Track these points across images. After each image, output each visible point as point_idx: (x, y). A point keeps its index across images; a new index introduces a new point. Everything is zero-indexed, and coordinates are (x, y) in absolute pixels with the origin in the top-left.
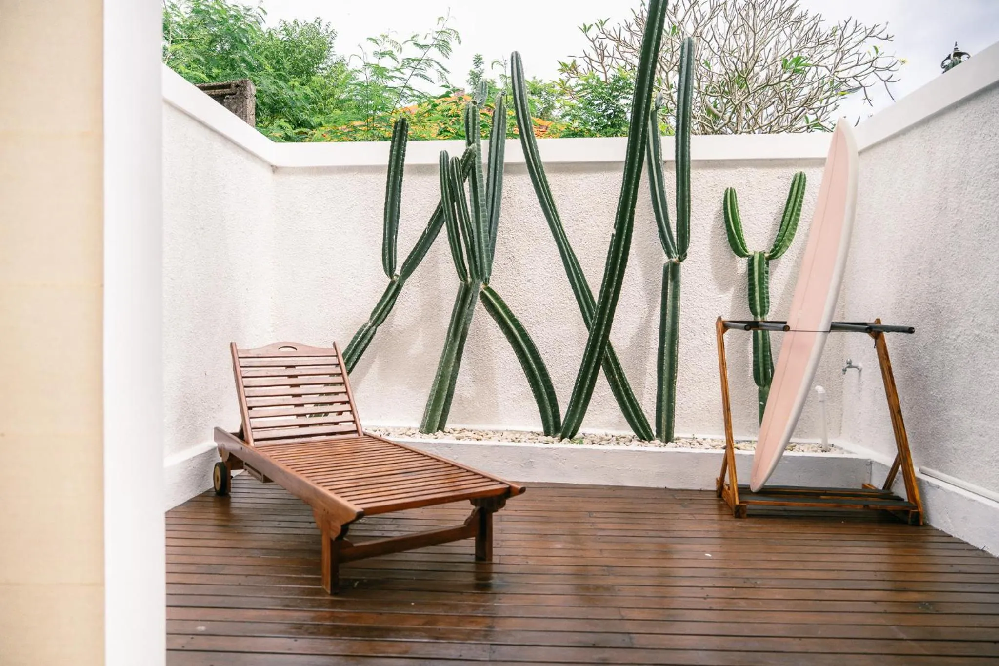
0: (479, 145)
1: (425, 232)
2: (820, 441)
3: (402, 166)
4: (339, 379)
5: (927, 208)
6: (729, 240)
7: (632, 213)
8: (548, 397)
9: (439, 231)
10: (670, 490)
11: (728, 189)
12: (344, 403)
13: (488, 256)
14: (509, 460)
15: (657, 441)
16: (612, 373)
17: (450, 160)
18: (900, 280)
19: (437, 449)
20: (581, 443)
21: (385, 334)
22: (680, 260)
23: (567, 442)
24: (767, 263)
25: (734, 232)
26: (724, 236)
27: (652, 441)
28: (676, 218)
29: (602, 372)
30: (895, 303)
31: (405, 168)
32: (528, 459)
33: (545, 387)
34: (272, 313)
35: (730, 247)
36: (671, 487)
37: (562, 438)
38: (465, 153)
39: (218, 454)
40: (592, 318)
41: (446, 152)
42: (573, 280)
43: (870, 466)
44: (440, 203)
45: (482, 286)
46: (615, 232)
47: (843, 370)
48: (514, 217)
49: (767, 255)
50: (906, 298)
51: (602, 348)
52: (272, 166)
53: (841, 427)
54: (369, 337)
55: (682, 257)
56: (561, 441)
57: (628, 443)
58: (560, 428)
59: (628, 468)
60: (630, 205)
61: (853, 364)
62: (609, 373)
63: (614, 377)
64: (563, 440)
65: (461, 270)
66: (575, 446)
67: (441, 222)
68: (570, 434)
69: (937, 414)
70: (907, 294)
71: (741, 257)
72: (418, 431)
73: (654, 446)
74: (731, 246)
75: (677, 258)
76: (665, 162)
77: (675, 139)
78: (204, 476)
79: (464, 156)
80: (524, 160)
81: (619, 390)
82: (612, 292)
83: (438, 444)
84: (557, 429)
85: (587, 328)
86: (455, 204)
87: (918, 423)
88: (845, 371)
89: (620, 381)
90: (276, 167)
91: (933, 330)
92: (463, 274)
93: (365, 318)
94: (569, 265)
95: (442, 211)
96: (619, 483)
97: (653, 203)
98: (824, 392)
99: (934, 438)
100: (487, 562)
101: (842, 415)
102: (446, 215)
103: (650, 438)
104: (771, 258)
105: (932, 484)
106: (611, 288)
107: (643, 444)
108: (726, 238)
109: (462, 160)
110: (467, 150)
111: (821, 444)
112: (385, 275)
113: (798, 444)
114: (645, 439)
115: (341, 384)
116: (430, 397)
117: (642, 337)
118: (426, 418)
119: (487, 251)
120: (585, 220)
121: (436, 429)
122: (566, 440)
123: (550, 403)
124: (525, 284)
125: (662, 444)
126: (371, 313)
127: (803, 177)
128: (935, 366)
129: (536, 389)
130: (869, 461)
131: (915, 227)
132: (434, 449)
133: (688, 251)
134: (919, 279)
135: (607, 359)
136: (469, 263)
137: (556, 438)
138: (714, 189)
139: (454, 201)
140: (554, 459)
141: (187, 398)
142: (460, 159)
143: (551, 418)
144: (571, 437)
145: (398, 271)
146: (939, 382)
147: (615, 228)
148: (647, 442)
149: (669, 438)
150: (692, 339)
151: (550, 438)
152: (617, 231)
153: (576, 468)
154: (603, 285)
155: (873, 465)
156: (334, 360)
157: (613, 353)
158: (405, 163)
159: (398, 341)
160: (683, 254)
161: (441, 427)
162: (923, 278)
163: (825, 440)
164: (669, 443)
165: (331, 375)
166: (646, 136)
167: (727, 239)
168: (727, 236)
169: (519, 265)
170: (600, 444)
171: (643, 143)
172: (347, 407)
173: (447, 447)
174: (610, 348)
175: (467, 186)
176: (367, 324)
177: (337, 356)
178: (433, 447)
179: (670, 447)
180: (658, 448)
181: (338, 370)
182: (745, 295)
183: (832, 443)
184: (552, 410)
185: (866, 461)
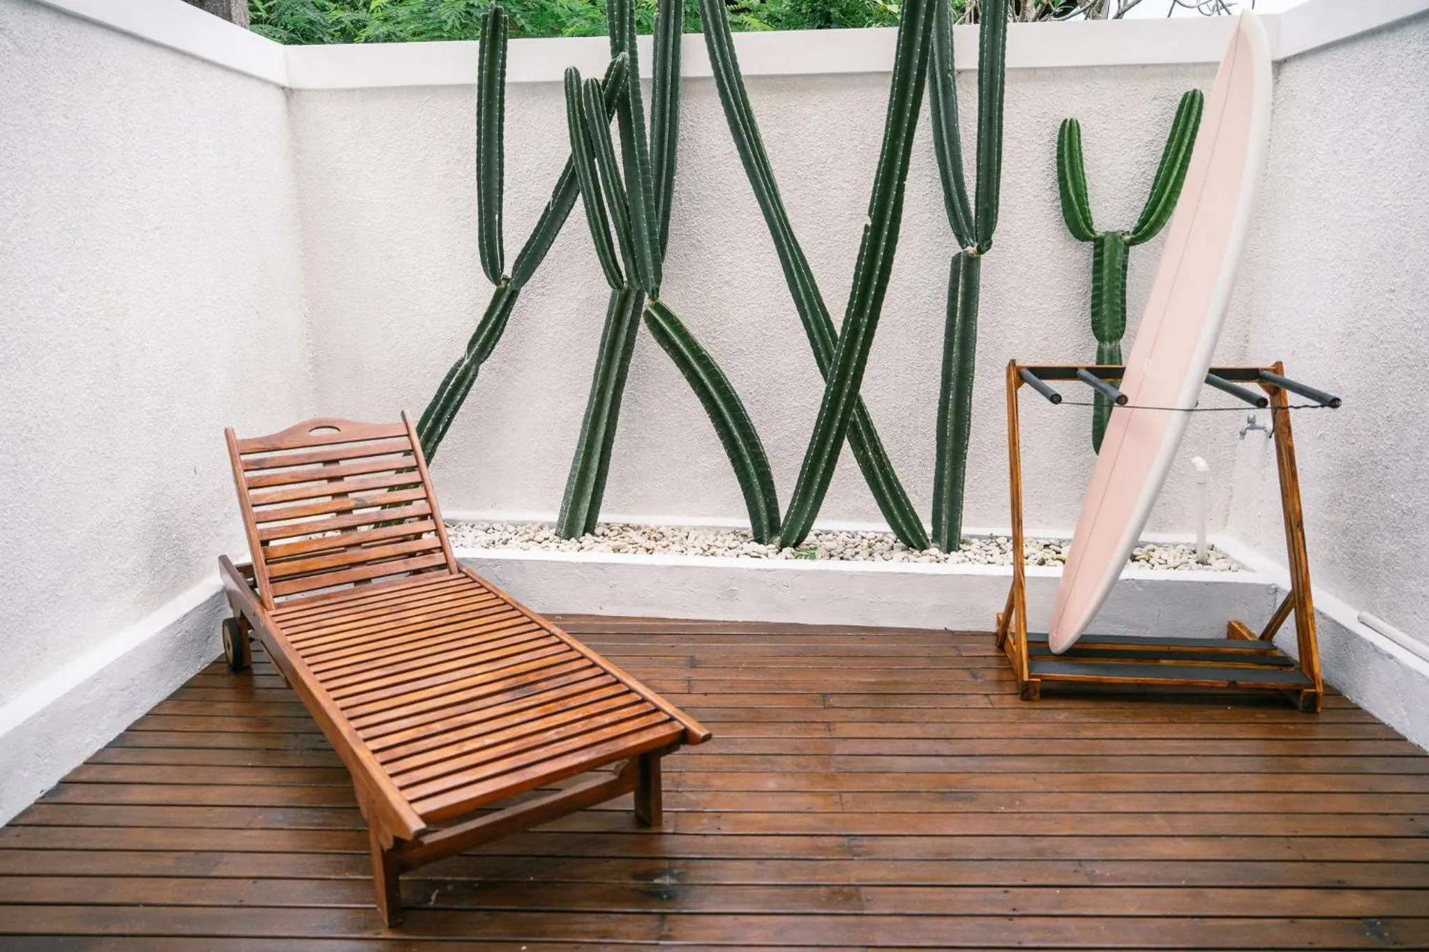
0: (633, 53)
1: (547, 209)
2: (1192, 538)
3: (502, 83)
4: (414, 477)
5: (1420, 176)
6: (1064, 211)
7: (901, 189)
8: (760, 480)
9: (572, 207)
10: (952, 632)
11: (1066, 120)
12: (423, 517)
13: (654, 251)
14: (696, 588)
15: (934, 550)
16: (863, 447)
17: (582, 85)
18: (1355, 295)
19: (582, 572)
20: (813, 557)
21: (494, 374)
22: (980, 251)
23: (790, 556)
24: (1127, 252)
25: (1074, 199)
26: (1056, 204)
27: (925, 551)
28: (975, 173)
29: (846, 445)
30: (1342, 334)
31: (507, 89)
32: (728, 585)
33: (753, 464)
34: (309, 341)
35: (1065, 225)
36: (954, 629)
37: (782, 546)
38: (610, 70)
39: (227, 604)
40: (830, 360)
41: (576, 71)
42: (799, 295)
43: (1274, 595)
44: (570, 158)
45: (647, 301)
46: (870, 224)
47: (1241, 433)
48: (700, 174)
49: (1127, 238)
50: (1364, 329)
51: (847, 412)
52: (283, 88)
53: (1227, 515)
54: (466, 383)
55: (984, 248)
56: (781, 551)
57: (887, 556)
58: (779, 529)
59: (885, 600)
60: (896, 178)
61: (1258, 423)
62: (858, 447)
63: (866, 453)
64: (784, 550)
65: (612, 272)
66: (803, 564)
67: (574, 193)
68: (794, 541)
69: (1399, 532)
70: (1366, 322)
71: (1083, 241)
72: (554, 531)
73: (928, 563)
74: (1067, 222)
75: (975, 248)
76: (960, 72)
77: (979, 31)
78: (207, 638)
79: (608, 75)
80: (710, 73)
81: (874, 473)
82: (864, 325)
83: (584, 563)
84: (774, 528)
85: (823, 375)
86: (596, 160)
87: (1363, 538)
88: (1243, 434)
89: (875, 459)
90: (291, 90)
91: (1408, 392)
92: (615, 280)
93: (460, 351)
94: (791, 270)
95: (573, 175)
96: (873, 622)
97: (936, 144)
98: (1208, 469)
99: (1388, 570)
100: (654, 830)
101: (1231, 496)
102: (581, 181)
103: (923, 547)
104: (1133, 242)
105: (1380, 649)
106: (862, 316)
107: (911, 557)
108: (1058, 207)
109: (605, 82)
110: (612, 64)
111: (1195, 545)
112: (487, 279)
113: (1160, 545)
114: (914, 548)
115: (416, 485)
116: (570, 478)
117: (913, 375)
118: (566, 512)
119: (652, 242)
120: (820, 178)
121: (581, 532)
122: (788, 551)
123: (763, 489)
124: (720, 288)
125: (942, 556)
126: (468, 342)
127: (1198, 99)
128: (1404, 454)
129: (739, 468)
130: (1273, 587)
131: (1395, 207)
132: (577, 571)
133: (994, 237)
134: (1391, 300)
135: (854, 425)
136: (624, 260)
137: (771, 546)
138: (1043, 121)
139: (595, 156)
140: (770, 586)
141: (163, 518)
142: (601, 84)
143: (764, 514)
144: (795, 546)
145: (508, 271)
146: (1409, 482)
147: (870, 214)
148: (917, 552)
149: (952, 543)
150: (995, 377)
151: (761, 548)
152: (872, 221)
153: (803, 600)
154: (848, 311)
155: (1278, 594)
156: (404, 443)
157: (863, 414)
158: (507, 79)
159: (515, 384)
160: (985, 243)
161: (590, 528)
162: (1399, 300)
163: (1202, 537)
164: (953, 553)
165: (399, 471)
166: (928, 49)
167: (1061, 209)
168: (1059, 203)
169: (709, 256)
170: (842, 558)
171: (923, 61)
172: (428, 524)
173: (597, 568)
174: (861, 408)
175: (614, 127)
176: (462, 360)
177: (408, 435)
178: (577, 568)
179: (955, 565)
180: (934, 564)
181: (411, 461)
182: (1085, 304)
183: (1211, 543)
184: (766, 500)
185: (1268, 587)
